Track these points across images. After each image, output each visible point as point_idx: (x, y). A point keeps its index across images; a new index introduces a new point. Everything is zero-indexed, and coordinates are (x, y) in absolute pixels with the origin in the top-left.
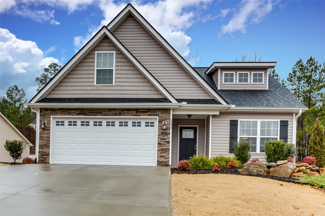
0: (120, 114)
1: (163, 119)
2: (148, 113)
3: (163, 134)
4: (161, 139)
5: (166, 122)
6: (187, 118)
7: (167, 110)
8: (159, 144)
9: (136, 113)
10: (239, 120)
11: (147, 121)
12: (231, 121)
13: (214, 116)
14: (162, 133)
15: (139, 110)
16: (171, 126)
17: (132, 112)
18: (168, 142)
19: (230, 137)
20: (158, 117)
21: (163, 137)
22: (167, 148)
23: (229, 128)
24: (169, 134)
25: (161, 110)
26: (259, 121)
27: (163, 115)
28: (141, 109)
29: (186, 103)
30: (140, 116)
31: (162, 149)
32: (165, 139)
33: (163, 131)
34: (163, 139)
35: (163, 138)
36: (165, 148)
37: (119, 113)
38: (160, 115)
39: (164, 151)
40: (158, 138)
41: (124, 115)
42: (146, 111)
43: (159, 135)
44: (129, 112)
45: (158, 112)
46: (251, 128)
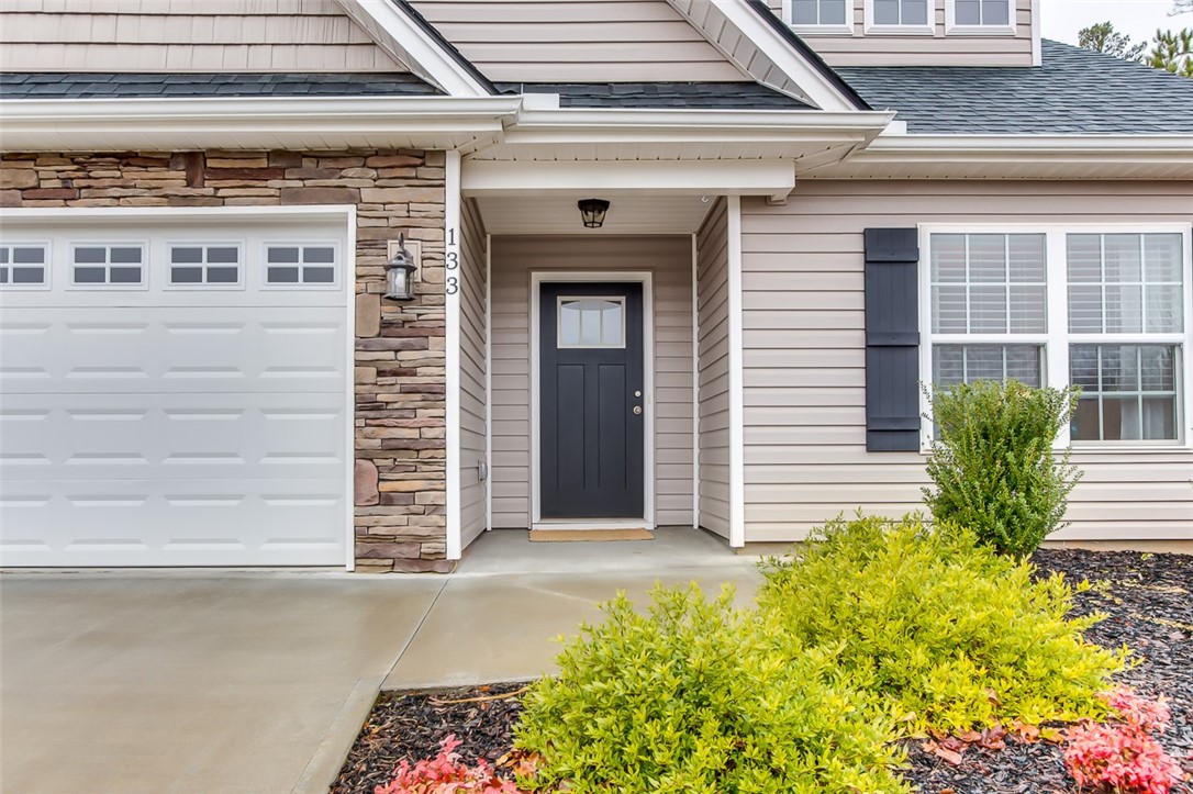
0: (67, 195)
1: (393, 222)
2: (277, 183)
3: (393, 330)
4: (380, 373)
5: (414, 249)
6: (573, 223)
7: (416, 160)
8: (367, 406)
9: (190, 183)
10: (926, 230)
11: (284, 240)
12: (869, 234)
13: (756, 203)
14: (386, 324)
15: (210, 163)
16: (449, 273)
17: (155, 172)
18: (436, 393)
19: (868, 347)
20: (351, 210)
21: (391, 355)
22: (429, 433)
23: (858, 281)
24: (439, 330)
25: (370, 162)
26: (1057, 235)
27: (388, 195)
28: (220, 153)
29: (551, 101)
30: (222, 201)
31: (392, 447)
32: (412, 373)
33: (391, 313)
34: (395, 374)
35: (394, 366)
36: (414, 434)
37: (57, 184)
38: (367, 195)
39: (403, 458)
40: (358, 363)
41: (95, 194)
42: (264, 163)
43: (362, 344)
44: (132, 174)
45: (354, 176)
46: (1008, 284)
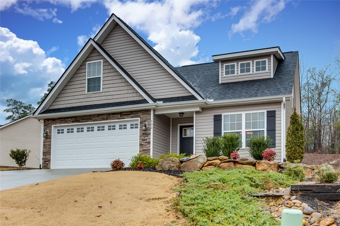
0: (107, 119)
1: (144, 120)
2: (131, 115)
3: (144, 134)
4: (143, 140)
5: (147, 123)
7: (147, 111)
8: (141, 145)
9: (121, 116)
10: (223, 114)
11: (132, 123)
12: (215, 116)
13: (197, 112)
14: (143, 134)
15: (123, 114)
16: (151, 126)
17: (117, 115)
18: (149, 143)
19: (214, 133)
20: (139, 118)
21: (144, 138)
22: (148, 148)
23: (213, 123)
24: (150, 134)
25: (142, 112)
26: (244, 114)
27: (144, 116)
28: (124, 112)
29: (161, 102)
30: (124, 118)
31: (144, 150)
32: (146, 140)
33: (144, 132)
34: (144, 140)
35: (144, 139)
36: (146, 148)
37: (106, 118)
38: (141, 116)
39: (145, 152)
40: (140, 139)
41: (110, 119)
42: (129, 113)
43: (140, 137)
44: (114, 116)
45: (140, 114)
46: (236, 122)
